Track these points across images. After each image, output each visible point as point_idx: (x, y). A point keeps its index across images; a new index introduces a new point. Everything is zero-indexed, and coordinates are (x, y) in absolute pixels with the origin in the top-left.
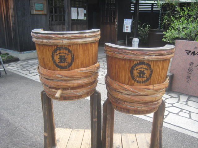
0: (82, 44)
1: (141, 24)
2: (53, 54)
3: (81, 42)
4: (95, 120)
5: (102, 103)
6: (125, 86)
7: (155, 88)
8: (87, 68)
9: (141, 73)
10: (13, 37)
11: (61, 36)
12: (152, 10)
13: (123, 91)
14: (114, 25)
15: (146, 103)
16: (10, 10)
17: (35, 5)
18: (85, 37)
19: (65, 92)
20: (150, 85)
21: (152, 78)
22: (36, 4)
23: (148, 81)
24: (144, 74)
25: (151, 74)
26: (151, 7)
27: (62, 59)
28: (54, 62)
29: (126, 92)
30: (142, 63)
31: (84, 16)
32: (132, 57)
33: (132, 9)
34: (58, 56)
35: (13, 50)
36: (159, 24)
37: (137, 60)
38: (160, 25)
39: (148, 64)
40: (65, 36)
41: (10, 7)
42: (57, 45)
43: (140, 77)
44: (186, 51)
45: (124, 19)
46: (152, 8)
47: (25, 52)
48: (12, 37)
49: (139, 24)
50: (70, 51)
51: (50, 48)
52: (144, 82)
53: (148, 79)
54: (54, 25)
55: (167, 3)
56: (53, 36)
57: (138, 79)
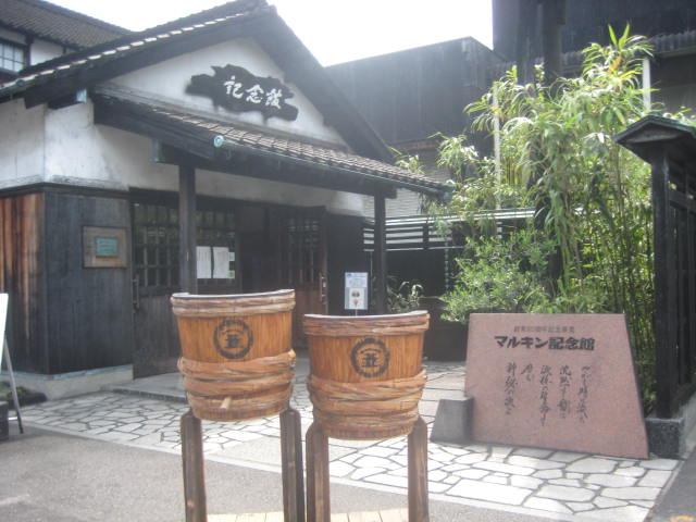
0: (266, 314)
1: (395, 286)
2: (216, 333)
3: (264, 311)
4: (292, 464)
5: (304, 431)
6: (345, 385)
7: (398, 385)
8: (276, 358)
9: (370, 359)
10: (28, 334)
11: (232, 301)
12: (426, 244)
13: (340, 395)
14: (318, 289)
15: (385, 415)
16: (26, 260)
17: (96, 243)
18: (272, 303)
19: (235, 402)
20: (387, 379)
21: (390, 367)
22: (98, 241)
23: (383, 372)
24: (374, 359)
25: (387, 360)
26: (421, 234)
27: (232, 341)
28: (218, 347)
29: (346, 396)
30: (370, 340)
31: (231, 269)
32: (353, 332)
33: (366, 242)
34: (226, 337)
35: (27, 371)
36: (447, 280)
37: (360, 337)
38: (449, 283)
39: (380, 342)
40: (239, 301)
41: (26, 251)
42: (224, 317)
43: (368, 365)
44: (497, 338)
45: (346, 274)
46: (426, 237)
47: (64, 376)
48: (24, 336)
49: (391, 283)
50: (246, 327)
51: (211, 323)
52: (376, 375)
53: (383, 370)
54: (147, 296)
55: (463, 223)
56: (218, 302)
57: (365, 369)
